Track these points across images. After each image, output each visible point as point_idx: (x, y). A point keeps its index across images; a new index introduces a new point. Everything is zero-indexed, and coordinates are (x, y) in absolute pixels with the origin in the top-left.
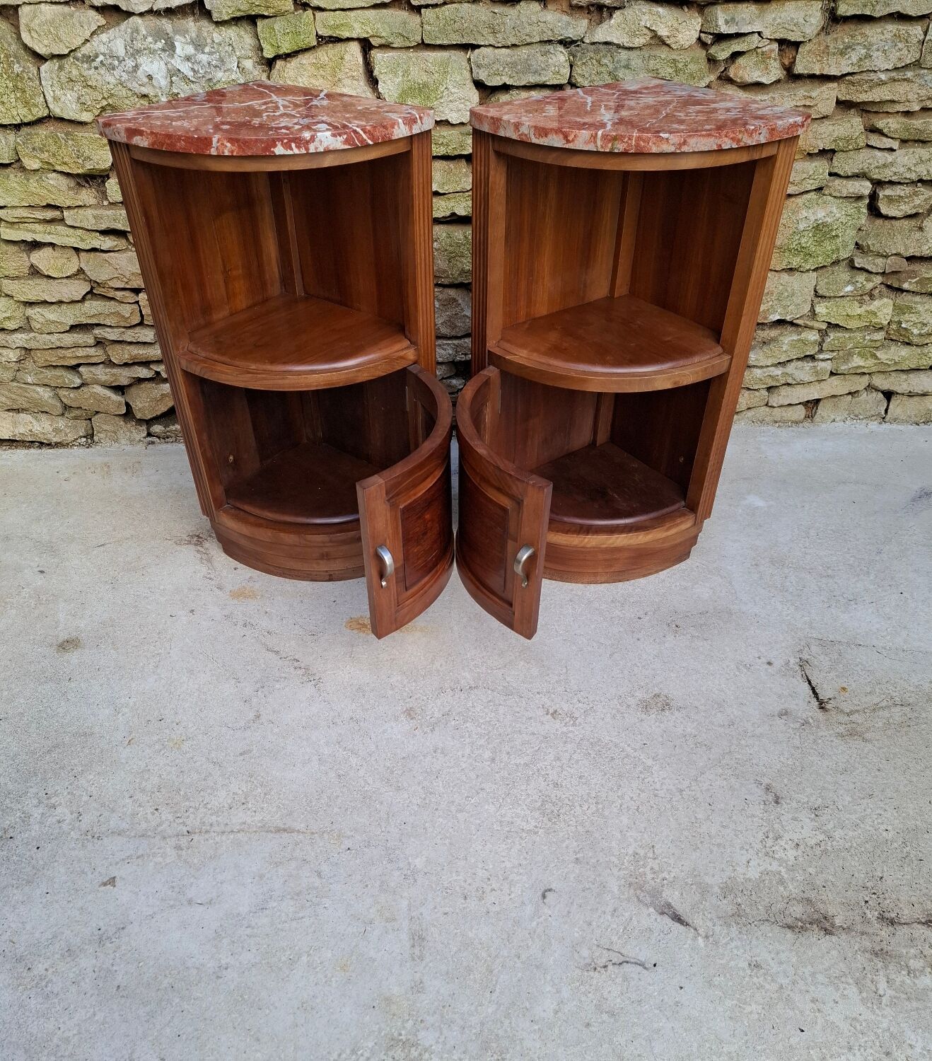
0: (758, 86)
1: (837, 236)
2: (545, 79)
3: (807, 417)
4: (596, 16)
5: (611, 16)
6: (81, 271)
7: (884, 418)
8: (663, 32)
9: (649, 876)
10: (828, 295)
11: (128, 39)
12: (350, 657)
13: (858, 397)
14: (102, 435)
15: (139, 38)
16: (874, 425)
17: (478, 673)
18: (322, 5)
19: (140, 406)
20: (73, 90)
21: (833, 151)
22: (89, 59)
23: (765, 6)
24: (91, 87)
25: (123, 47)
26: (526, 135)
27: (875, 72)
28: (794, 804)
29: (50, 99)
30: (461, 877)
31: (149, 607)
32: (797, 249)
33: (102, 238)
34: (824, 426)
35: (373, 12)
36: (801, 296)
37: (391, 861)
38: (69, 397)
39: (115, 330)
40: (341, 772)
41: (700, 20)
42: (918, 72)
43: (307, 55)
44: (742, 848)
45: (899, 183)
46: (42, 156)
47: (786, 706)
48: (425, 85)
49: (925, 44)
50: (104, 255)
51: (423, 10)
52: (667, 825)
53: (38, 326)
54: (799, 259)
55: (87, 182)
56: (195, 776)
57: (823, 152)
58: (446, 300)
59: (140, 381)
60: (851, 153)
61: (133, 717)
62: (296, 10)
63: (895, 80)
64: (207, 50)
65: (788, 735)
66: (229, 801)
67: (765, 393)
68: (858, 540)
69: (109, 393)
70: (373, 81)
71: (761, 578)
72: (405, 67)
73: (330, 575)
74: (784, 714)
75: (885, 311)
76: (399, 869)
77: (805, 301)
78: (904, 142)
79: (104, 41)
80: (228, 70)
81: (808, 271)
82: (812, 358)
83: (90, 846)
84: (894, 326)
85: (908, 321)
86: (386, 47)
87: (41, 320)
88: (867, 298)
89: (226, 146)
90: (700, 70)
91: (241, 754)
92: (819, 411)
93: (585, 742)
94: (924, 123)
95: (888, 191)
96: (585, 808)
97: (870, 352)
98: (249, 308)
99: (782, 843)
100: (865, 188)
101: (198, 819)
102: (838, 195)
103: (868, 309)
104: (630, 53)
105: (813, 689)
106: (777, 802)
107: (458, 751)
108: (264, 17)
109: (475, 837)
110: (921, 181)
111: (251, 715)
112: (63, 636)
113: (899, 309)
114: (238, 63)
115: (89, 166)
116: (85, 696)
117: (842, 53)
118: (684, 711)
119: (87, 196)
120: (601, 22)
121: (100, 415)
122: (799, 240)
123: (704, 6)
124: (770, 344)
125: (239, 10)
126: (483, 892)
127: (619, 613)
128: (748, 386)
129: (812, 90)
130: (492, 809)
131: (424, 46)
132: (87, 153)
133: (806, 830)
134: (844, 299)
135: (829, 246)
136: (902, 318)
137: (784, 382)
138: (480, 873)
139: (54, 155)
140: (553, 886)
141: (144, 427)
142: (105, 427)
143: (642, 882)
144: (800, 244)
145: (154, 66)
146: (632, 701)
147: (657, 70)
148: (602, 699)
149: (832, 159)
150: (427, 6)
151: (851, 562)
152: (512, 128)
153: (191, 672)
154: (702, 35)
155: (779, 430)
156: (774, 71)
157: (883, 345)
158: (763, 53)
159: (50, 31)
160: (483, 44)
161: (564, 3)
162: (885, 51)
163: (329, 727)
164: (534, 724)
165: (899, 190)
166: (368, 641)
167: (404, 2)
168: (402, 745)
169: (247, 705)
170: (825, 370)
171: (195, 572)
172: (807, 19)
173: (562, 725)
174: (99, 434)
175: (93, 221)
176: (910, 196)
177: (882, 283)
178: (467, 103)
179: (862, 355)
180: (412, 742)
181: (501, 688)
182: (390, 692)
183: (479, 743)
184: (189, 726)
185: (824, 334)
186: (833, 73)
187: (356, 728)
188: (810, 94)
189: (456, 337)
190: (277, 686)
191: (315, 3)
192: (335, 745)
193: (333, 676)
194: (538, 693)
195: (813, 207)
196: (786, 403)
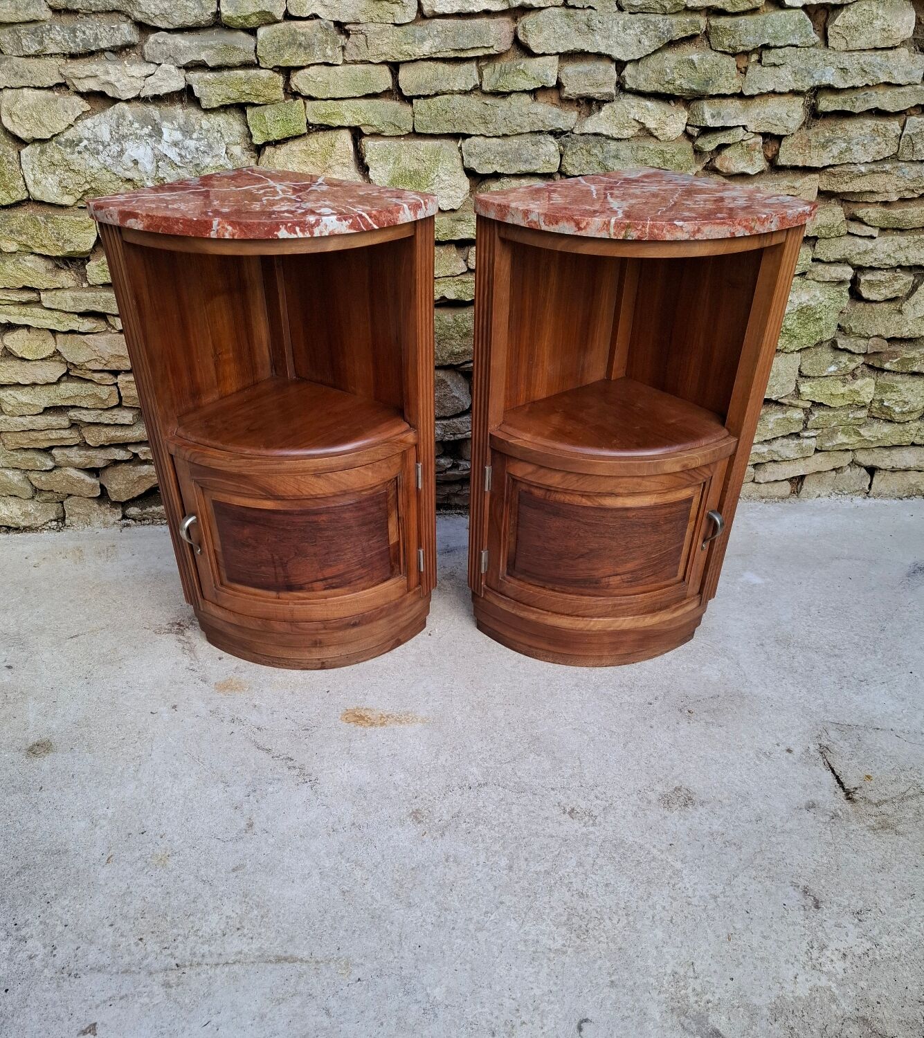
0: (743, 176)
1: (821, 319)
2: (535, 168)
3: (792, 492)
4: (584, 109)
5: (600, 109)
6: (57, 353)
7: (868, 493)
8: (651, 124)
9: (692, 999)
10: (812, 375)
11: (114, 125)
12: (348, 754)
13: (841, 473)
14: (74, 519)
15: (125, 123)
16: (858, 500)
17: (487, 768)
18: (314, 95)
19: (116, 488)
20: (54, 173)
21: (816, 238)
22: (73, 144)
23: (749, 102)
24: (74, 171)
25: (108, 132)
26: (535, 222)
27: (855, 164)
28: (835, 908)
29: (30, 183)
30: (487, 1010)
31: (127, 704)
32: (782, 331)
33: (80, 320)
34: (809, 501)
35: (365, 102)
36: (787, 375)
37: (407, 993)
38: (39, 480)
39: (92, 412)
40: (346, 888)
41: (686, 113)
42: (895, 165)
43: (297, 142)
44: (787, 961)
45: (879, 269)
46: (20, 239)
47: (813, 797)
48: (416, 172)
49: (902, 138)
50: (82, 337)
51: (414, 101)
52: (705, 938)
53: (10, 408)
54: (784, 341)
55: (66, 264)
56: (183, 898)
57: (806, 239)
58: (438, 381)
59: (116, 463)
60: (834, 239)
61: (112, 830)
62: (286, 99)
63: (874, 172)
64: (195, 136)
65: (819, 830)
66: (222, 927)
67: (752, 470)
68: (860, 617)
69: (82, 475)
70: (363, 168)
71: (769, 659)
72: (396, 154)
73: (323, 663)
74: (811, 806)
75: (868, 390)
76: (417, 1002)
77: (790, 381)
78: (883, 230)
79: (89, 126)
80: (217, 155)
81: (792, 352)
82: (797, 435)
83: (66, 985)
84: (876, 405)
85: (890, 399)
86: (377, 135)
87: (13, 402)
88: (849, 377)
89: (227, 229)
90: (687, 161)
91: (234, 870)
92: (805, 487)
93: (607, 845)
94: (902, 212)
95: (868, 276)
96: (615, 921)
97: (854, 429)
98: (238, 391)
99: (828, 953)
100: (847, 273)
101: (188, 950)
102: (821, 279)
103: (851, 388)
104: (619, 144)
105: (837, 778)
106: (817, 907)
107: (471, 859)
108: (254, 105)
109: (498, 960)
110: (900, 267)
111: (243, 824)
112: (33, 739)
113: (881, 388)
114: (227, 149)
115: (69, 248)
116: (59, 808)
117: (824, 146)
118: (708, 806)
119: (66, 278)
120: (590, 114)
121: (72, 498)
123: (690, 101)
125: (229, 98)
126: (513, 1027)
127: (629, 699)
129: (795, 180)
130: (514, 925)
131: (415, 134)
132: (67, 236)
133: (852, 939)
134: (827, 378)
135: (812, 328)
136: (884, 397)
137: (770, 459)
138: (508, 1003)
139: (32, 238)
140: (589, 1016)
141: (120, 510)
142: (77, 510)
143: (685, 1007)
144: (784, 326)
145: (140, 152)
146: (653, 797)
147: (646, 160)
148: (621, 794)
149: (814, 246)
150: (418, 97)
151: (856, 640)
152: (521, 216)
153: (175, 776)
154: (689, 128)
155: (767, 506)
156: (758, 163)
157: (865, 423)
158: (748, 146)
159: (32, 115)
160: (474, 133)
161: (554, 96)
162: (864, 145)
163: (329, 835)
164: (550, 825)
165: (879, 276)
166: (366, 735)
167: (395, 93)
168: (410, 854)
169: (238, 812)
170: (809, 447)
171: (176, 663)
172: (790, 114)
173: (580, 825)
174: (71, 518)
175: (72, 303)
176: (890, 281)
177: (864, 363)
178: (458, 190)
179: (845, 433)
180: (421, 850)
181: (512, 784)
182: (394, 792)
183: (494, 849)
184: (175, 839)
185: (808, 412)
186: (815, 164)
187: (359, 835)
188: (792, 185)
189: (444, 418)
190: (271, 789)
191: (306, 92)
192: (337, 856)
193: (331, 776)
194: (553, 789)
195: (796, 291)
196: (772, 479)
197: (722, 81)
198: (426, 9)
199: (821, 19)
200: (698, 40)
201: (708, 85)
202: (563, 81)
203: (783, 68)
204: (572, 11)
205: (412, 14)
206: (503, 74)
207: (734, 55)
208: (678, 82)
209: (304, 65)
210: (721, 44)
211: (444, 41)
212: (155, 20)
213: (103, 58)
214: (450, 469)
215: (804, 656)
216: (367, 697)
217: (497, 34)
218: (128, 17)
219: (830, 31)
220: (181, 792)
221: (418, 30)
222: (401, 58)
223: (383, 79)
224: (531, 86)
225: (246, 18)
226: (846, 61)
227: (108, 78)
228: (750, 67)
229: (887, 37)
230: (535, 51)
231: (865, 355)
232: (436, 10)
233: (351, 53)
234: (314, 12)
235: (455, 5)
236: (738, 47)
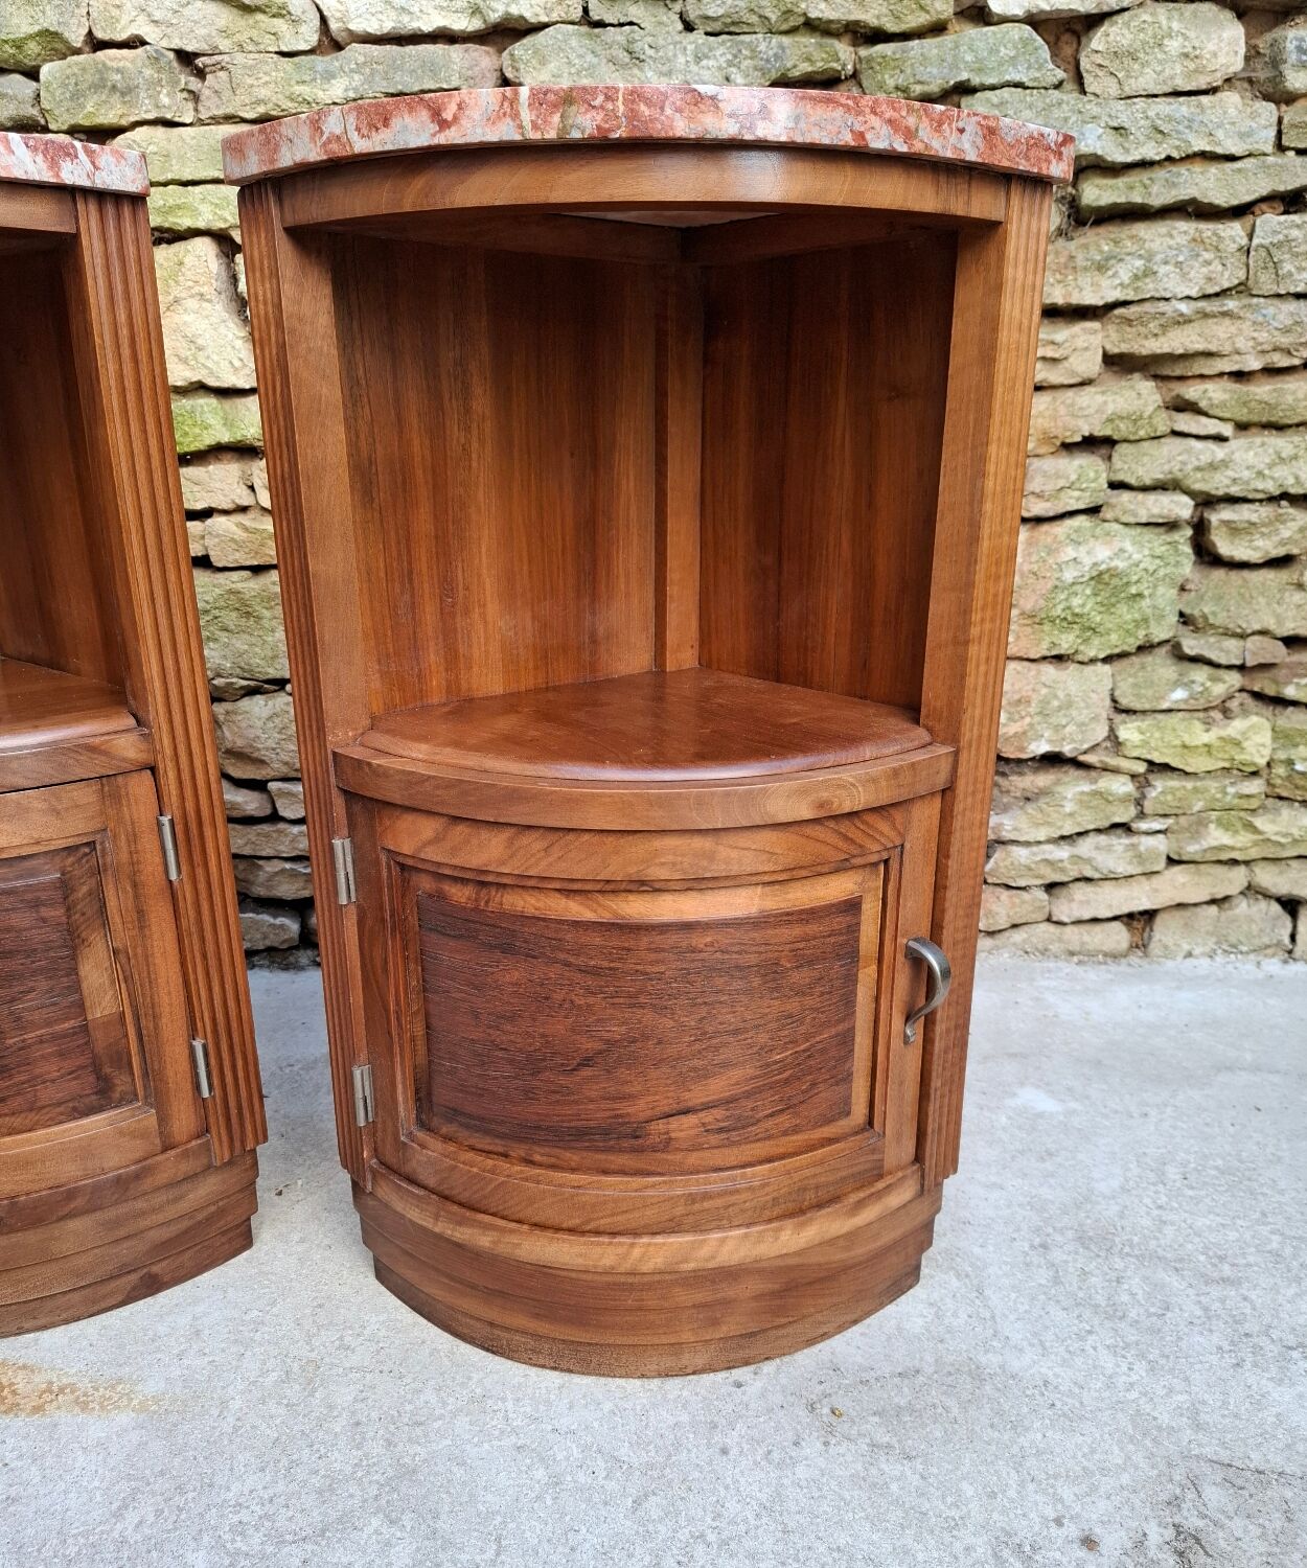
1: (1140, 595)
3: (1134, 946)
7: (1290, 952)
10: (1137, 706)
13: (1230, 909)
21: (1110, 441)
27: (1167, 299)
32: (1065, 619)
34: (1170, 964)
36: (1087, 707)
42: (1246, 301)
45: (1246, 500)
49: (1252, 253)
54: (1071, 638)
57: (1091, 443)
60: (1145, 444)
67: (1042, 895)
68: (1282, 1192)
75: (1258, 739)
77: (1095, 719)
81: (1093, 661)
82: (1125, 828)
84: (1281, 770)
88: (1216, 714)
92: (1158, 934)
94: (1275, 390)
95: (1226, 513)
97: (1241, 818)
100: (1181, 507)
102: (1132, 520)
103: (1223, 733)
110: (1285, 496)
113: (1281, 736)
117: (1101, 268)
122: (1067, 600)
124: (1037, 799)
128: (1006, 882)
129: (1055, 332)
134: (1173, 714)
135: (1126, 613)
136: (1294, 754)
137: (1075, 875)
144: (1069, 608)
149: (1110, 458)
155: (1080, 969)
157: (1263, 807)
162: (1178, 264)
165: (1244, 513)
170: (1152, 852)
176: (1270, 523)
177: (1241, 690)
179: (1226, 826)
185: (1142, 782)
186: (1088, 301)
195: (1086, 541)
196: (1087, 916)
198: (334, 26)
199: (1068, 51)
200: (839, 86)
204: (597, 30)
205: (309, 36)
209: (124, 122)
210: (882, 86)
211: (369, 80)
215: (1145, 1279)
217: (467, 71)
219: (1085, 64)
221: (320, 62)
222: (294, 109)
225: (19, 45)
226: (1123, 114)
229: (1196, 71)
231: (1241, 668)
232: (352, 27)
233: (208, 104)
234: (136, 32)
235: (384, 18)
236: (913, 87)
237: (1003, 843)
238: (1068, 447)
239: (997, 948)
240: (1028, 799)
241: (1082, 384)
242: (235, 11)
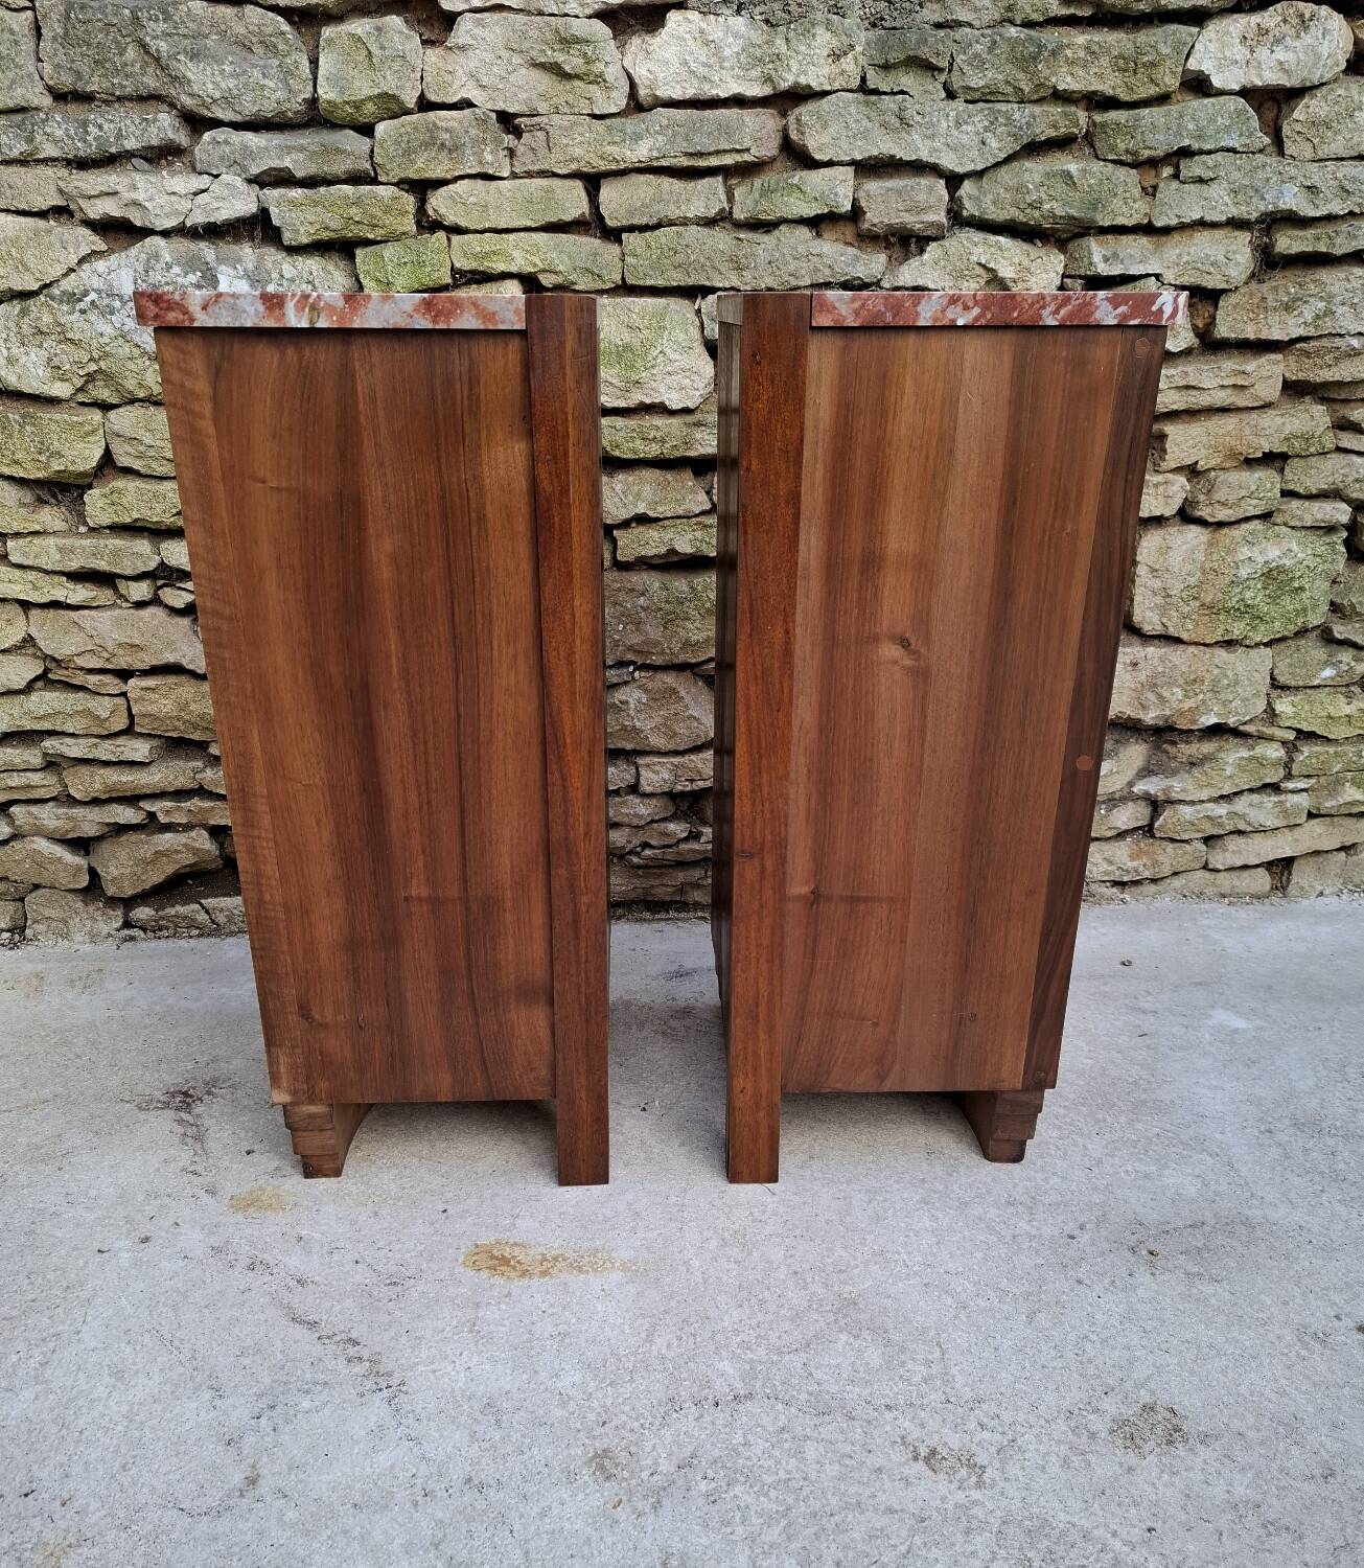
1: (1302, 589)
3: (1276, 889)
4: (897, 252)
5: (922, 251)
6: (29, 640)
8: (1006, 272)
10: (1293, 683)
11: (141, 269)
12: (471, 1331)
13: (1357, 855)
14: (40, 928)
15: (158, 266)
17: (751, 1362)
18: (463, 223)
19: (116, 873)
20: (41, 346)
21: (1285, 456)
22: (72, 298)
23: (1164, 239)
24: (72, 341)
25: (131, 278)
27: (1341, 336)
29: (1, 362)
32: (1239, 609)
33: (71, 585)
34: (1306, 903)
35: (545, 236)
36: (1251, 685)
39: (81, 741)
41: (1062, 257)
48: (627, 347)
50: (72, 613)
51: (624, 236)
54: (1242, 625)
55: (54, 496)
57: (1269, 459)
58: (659, 691)
59: (121, 829)
60: (1314, 459)
62: (419, 232)
64: (272, 287)
67: (1202, 846)
69: (59, 851)
77: (1257, 694)
79: (100, 271)
81: (1258, 645)
82: (1275, 788)
86: (564, 289)
88: (1356, 689)
92: (1294, 879)
100: (1341, 513)
102: (1299, 524)
108: (367, 242)
115: (56, 466)
117: (1288, 308)
119: (51, 517)
120: (906, 259)
121: (41, 891)
122: (1240, 593)
123: (1067, 240)
124: (1203, 764)
125: (326, 228)
127: (1028, 1228)
128: (1171, 835)
129: (1246, 363)
131: (626, 288)
132: (56, 447)
134: (1320, 690)
135: (1289, 604)
137: (1232, 828)
141: (119, 912)
144: (1242, 600)
146: (1099, 1424)
148: (1032, 1420)
149: (1282, 471)
150: (632, 229)
153: (118, 1374)
154: (1067, 280)
155: (1232, 909)
156: (1184, 335)
159: (9, 253)
160: (721, 285)
161: (849, 231)
162: (1353, 306)
163: (416, 1504)
164: (888, 1486)
166: (509, 1294)
167: (594, 225)
168: (586, 1549)
169: (232, 1451)
170: (1298, 807)
171: (166, 1161)
172: (1232, 257)
173: (952, 1487)
174: (35, 926)
175: (58, 557)
178: (696, 378)
179: (1357, 783)
180: (609, 1540)
181: (803, 1396)
182: (558, 1413)
183: (768, 1539)
184: (91, 1508)
185: (1291, 747)
186: (1276, 337)
187: (480, 1505)
188: (1242, 368)
189: (677, 753)
190: (306, 1404)
191: (451, 218)
192: (427, 1551)
193: (431, 1375)
194: (888, 1407)
195: (1259, 542)
196: (1239, 864)
197: (1117, 203)
198: (642, 92)
200: (1075, 146)
201: (1095, 209)
202: (863, 204)
203: (1214, 185)
204: (873, 98)
205: (619, 100)
206: (766, 192)
207: (1134, 165)
208: (1047, 206)
209: (449, 177)
210: (1113, 149)
211: (672, 141)
212: (214, 108)
213: (129, 166)
214: (686, 839)
216: (518, 1222)
217: (757, 133)
218: (172, 105)
219: (1286, 130)
220: (124, 1408)
221: (632, 124)
222: (604, 166)
223: (573, 201)
224: (810, 210)
225: (357, 105)
226: (1316, 175)
227: (134, 195)
228: (1162, 185)
230: (818, 157)
232: (658, 93)
233: (523, 159)
234: (465, 96)
235: (688, 86)
236: (1142, 152)
237: (1172, 803)
238: (1249, 463)
239: (1160, 893)
240: (1193, 764)
241: (1263, 407)
242: (554, 77)
